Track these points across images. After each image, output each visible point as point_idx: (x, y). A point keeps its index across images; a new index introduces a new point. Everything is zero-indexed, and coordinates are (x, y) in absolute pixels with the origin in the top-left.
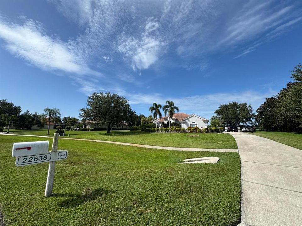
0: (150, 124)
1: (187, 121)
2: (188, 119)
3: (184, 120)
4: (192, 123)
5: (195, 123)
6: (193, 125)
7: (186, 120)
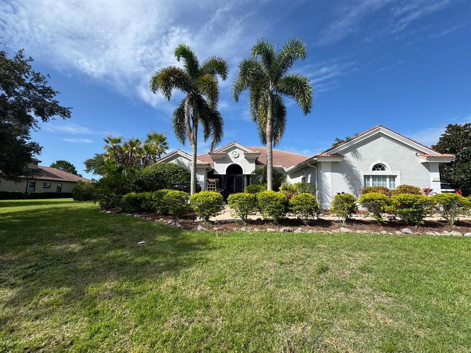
0: (150, 169)
1: (349, 156)
2: (353, 149)
3: (337, 155)
4: (374, 169)
5: (383, 169)
6: (374, 177)
7: (346, 151)
